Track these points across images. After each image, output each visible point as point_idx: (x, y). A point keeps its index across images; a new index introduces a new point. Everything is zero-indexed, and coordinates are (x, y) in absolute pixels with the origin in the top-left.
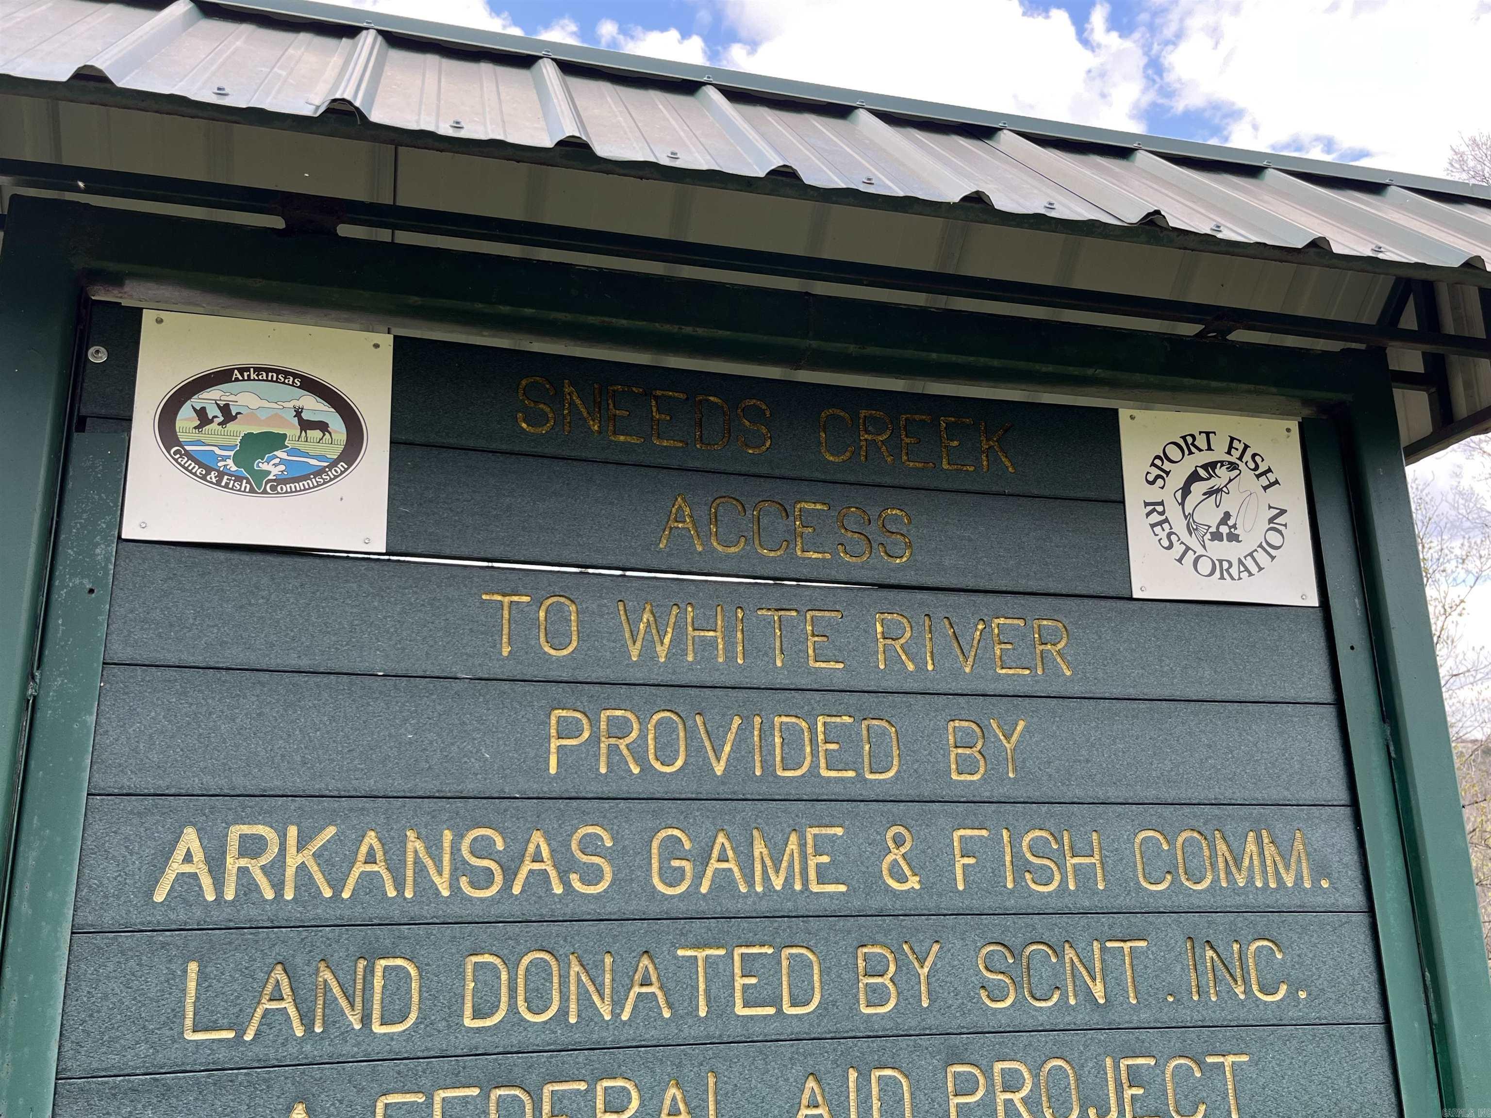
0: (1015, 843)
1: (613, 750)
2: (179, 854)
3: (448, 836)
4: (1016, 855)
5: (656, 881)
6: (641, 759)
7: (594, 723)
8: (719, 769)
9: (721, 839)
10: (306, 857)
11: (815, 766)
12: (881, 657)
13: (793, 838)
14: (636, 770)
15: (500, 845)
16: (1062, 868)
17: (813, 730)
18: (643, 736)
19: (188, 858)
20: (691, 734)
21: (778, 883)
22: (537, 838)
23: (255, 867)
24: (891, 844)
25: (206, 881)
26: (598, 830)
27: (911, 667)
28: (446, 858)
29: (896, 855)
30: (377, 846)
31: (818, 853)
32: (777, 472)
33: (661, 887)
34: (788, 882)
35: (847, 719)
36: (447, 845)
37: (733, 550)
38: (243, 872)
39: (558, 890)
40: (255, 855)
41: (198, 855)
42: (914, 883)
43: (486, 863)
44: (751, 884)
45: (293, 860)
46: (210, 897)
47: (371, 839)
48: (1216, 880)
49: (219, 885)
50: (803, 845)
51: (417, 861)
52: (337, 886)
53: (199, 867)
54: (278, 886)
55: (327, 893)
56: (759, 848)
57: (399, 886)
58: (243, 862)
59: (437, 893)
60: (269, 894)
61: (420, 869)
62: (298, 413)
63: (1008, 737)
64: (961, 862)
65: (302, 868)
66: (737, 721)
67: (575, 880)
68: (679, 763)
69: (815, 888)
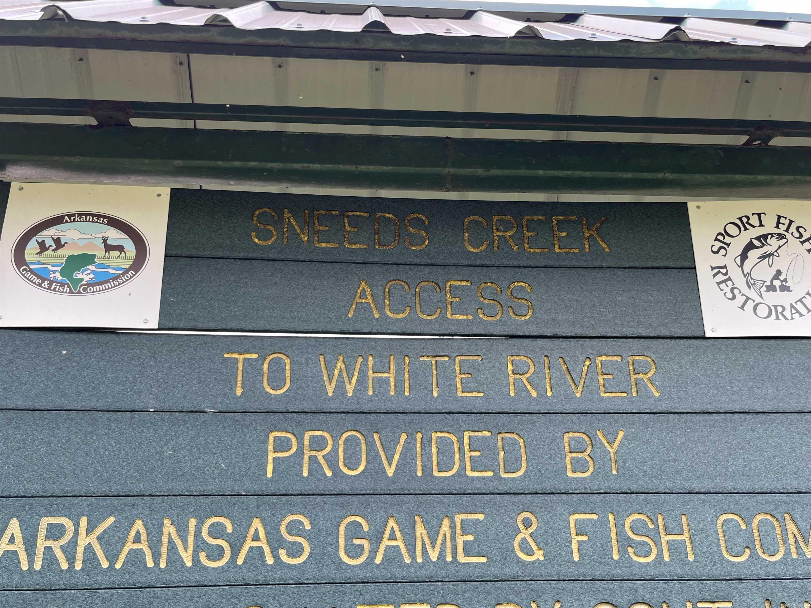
0: (619, 524)
1: (313, 460)
2: (7, 537)
3: (193, 522)
4: (621, 534)
5: (342, 555)
6: (333, 465)
7: (300, 440)
8: (390, 472)
9: (391, 523)
10: (93, 539)
11: (462, 468)
12: (511, 387)
13: (446, 522)
14: (329, 474)
15: (229, 529)
16: (658, 543)
17: (461, 442)
18: (335, 449)
19: (12, 540)
20: (371, 446)
21: (434, 556)
22: (257, 524)
23: (56, 546)
24: (521, 526)
25: (23, 556)
26: (300, 518)
27: (534, 394)
28: (191, 539)
29: (525, 534)
30: (143, 531)
31: (464, 533)
32: (433, 262)
33: (346, 559)
34: (442, 555)
35: (486, 434)
36: (192, 529)
37: (401, 316)
38: (48, 550)
39: (270, 561)
40: (57, 538)
41: (19, 538)
42: (539, 555)
43: (219, 542)
44: (413, 556)
45: (83, 542)
46: (25, 567)
47: (139, 525)
48: (788, 553)
49: (31, 559)
50: (453, 528)
51: (170, 541)
52: (112, 559)
53: (19, 547)
54: (71, 560)
55: (105, 564)
56: (420, 530)
57: (156, 559)
58: (49, 543)
59: (183, 565)
60: (65, 566)
61: (172, 546)
62: (105, 241)
63: (611, 444)
64: (576, 539)
65: (89, 547)
66: (404, 437)
67: (282, 553)
68: (361, 468)
69: (462, 559)
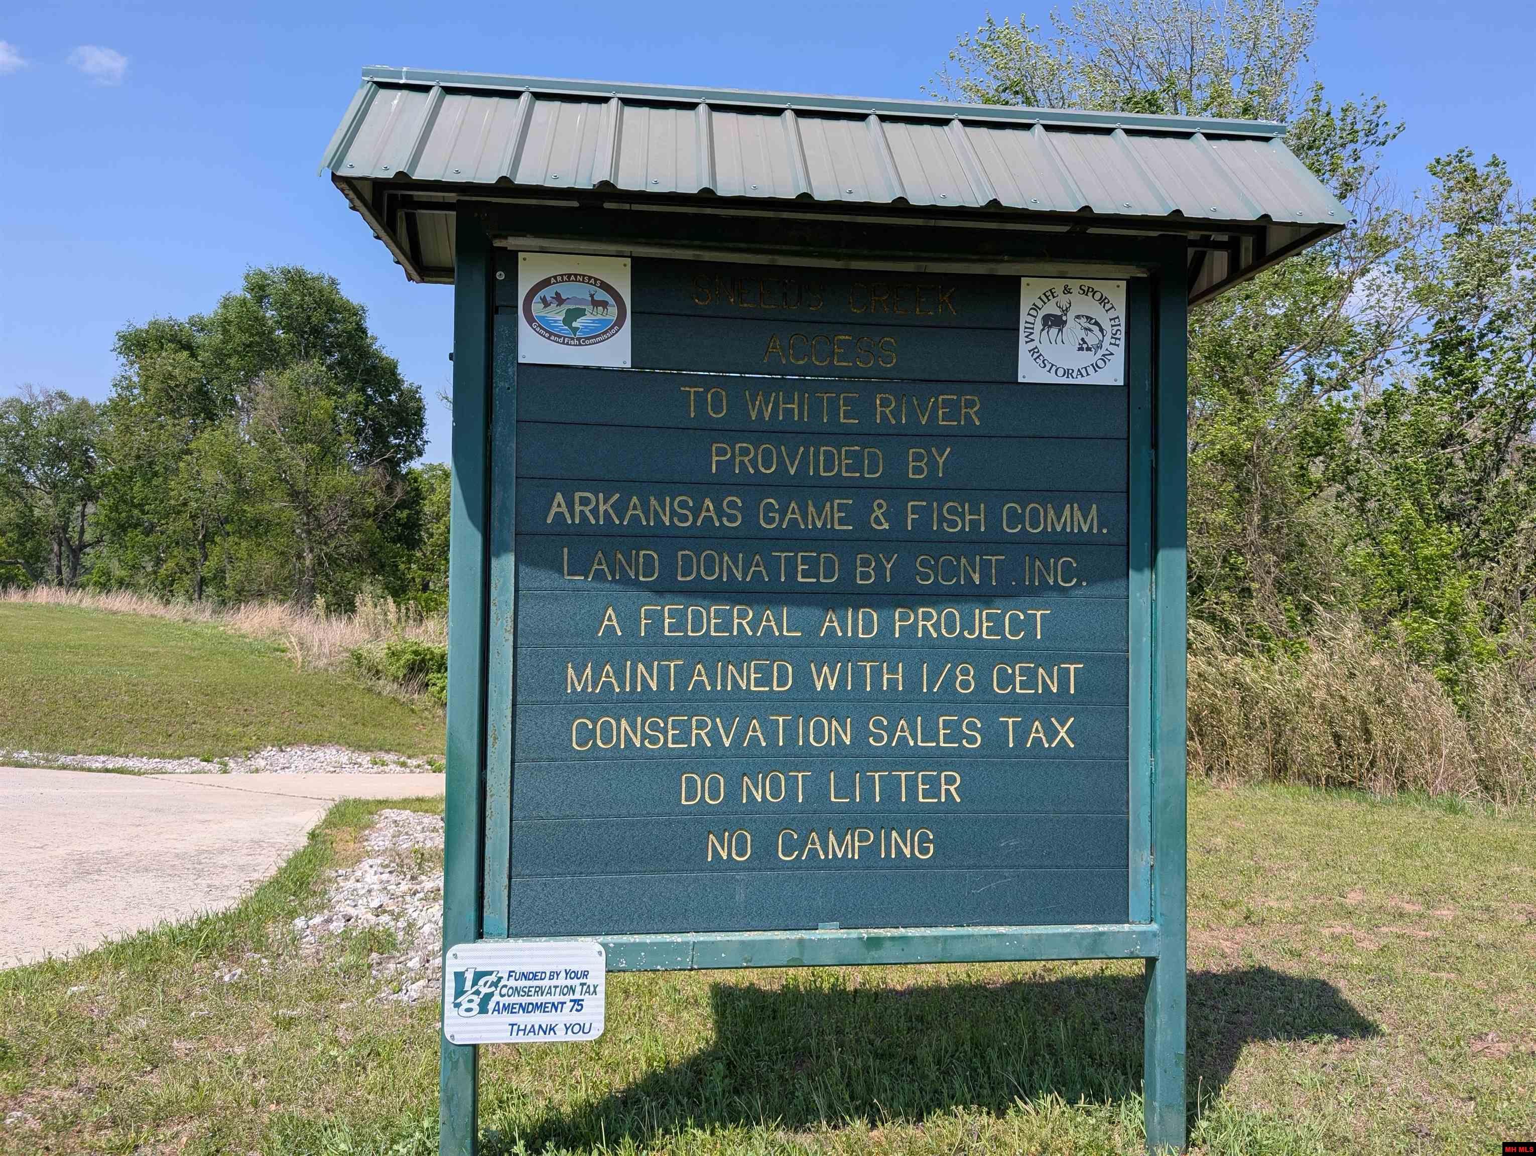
0: (940, 508)
1: (742, 463)
2: (555, 504)
3: (668, 499)
4: (940, 514)
5: (762, 522)
6: (755, 467)
7: (733, 449)
8: (792, 472)
9: (793, 504)
10: (608, 506)
11: (840, 470)
12: (878, 417)
13: (828, 505)
14: (752, 471)
15: (691, 504)
16: (963, 520)
17: (840, 454)
18: (756, 455)
19: (559, 505)
20: (780, 454)
21: (819, 525)
22: (708, 502)
23: (587, 510)
24: (876, 508)
25: (567, 516)
26: (734, 498)
27: (893, 421)
28: (667, 509)
29: (878, 513)
30: (637, 502)
31: (839, 511)
32: (825, 320)
33: (764, 525)
34: (825, 524)
35: (857, 448)
36: (668, 503)
37: (801, 362)
38: (582, 512)
39: (717, 524)
40: (587, 505)
41: (563, 504)
42: (886, 526)
43: (685, 512)
44: (806, 524)
45: (602, 508)
46: (570, 522)
47: (635, 499)
48: (1045, 527)
49: (573, 517)
50: (832, 508)
51: (655, 510)
52: (621, 519)
53: (564, 509)
54: (597, 519)
55: (617, 522)
56: (811, 509)
57: (648, 520)
58: (582, 508)
59: (664, 523)
60: (593, 522)
61: (656, 513)
63: (940, 457)
64: (911, 517)
65: (606, 511)
66: (802, 449)
67: (725, 520)
68: (773, 469)
69: (837, 527)
